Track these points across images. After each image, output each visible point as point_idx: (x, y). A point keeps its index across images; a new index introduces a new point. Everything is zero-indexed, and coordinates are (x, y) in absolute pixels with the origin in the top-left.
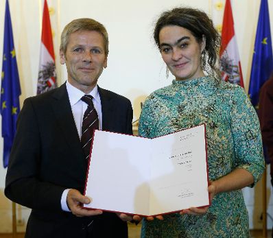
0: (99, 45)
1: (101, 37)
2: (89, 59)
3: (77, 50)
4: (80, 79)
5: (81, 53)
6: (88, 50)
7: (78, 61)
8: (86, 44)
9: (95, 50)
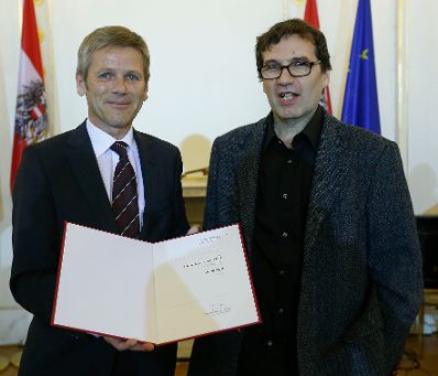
0: (138, 69)
2: (122, 89)
3: (104, 75)
4: (109, 118)
5: (110, 79)
6: (120, 76)
7: (106, 92)
8: (117, 67)
9: (130, 76)
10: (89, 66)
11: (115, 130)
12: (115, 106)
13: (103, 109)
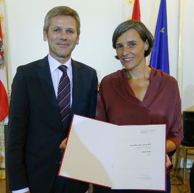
1: (75, 21)
5: (59, 33)
7: (57, 39)
10: (49, 25)
11: (61, 59)
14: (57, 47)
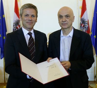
0: (34, 14)
2: (30, 19)
3: (26, 16)
4: (27, 26)
6: (30, 16)
7: (27, 20)
9: (33, 16)
12: (29, 23)
13: (26, 24)
14: (27, 24)
